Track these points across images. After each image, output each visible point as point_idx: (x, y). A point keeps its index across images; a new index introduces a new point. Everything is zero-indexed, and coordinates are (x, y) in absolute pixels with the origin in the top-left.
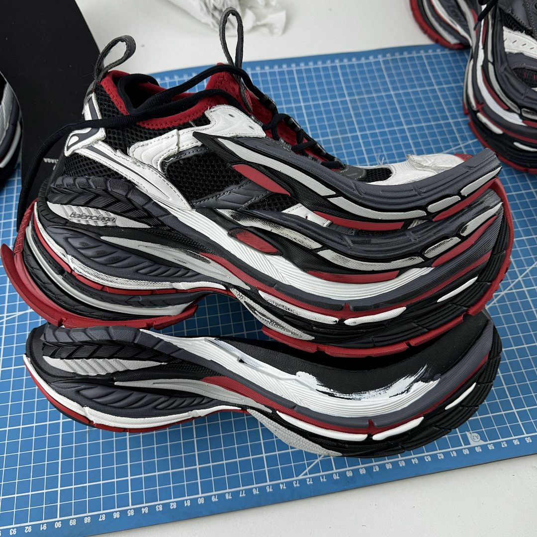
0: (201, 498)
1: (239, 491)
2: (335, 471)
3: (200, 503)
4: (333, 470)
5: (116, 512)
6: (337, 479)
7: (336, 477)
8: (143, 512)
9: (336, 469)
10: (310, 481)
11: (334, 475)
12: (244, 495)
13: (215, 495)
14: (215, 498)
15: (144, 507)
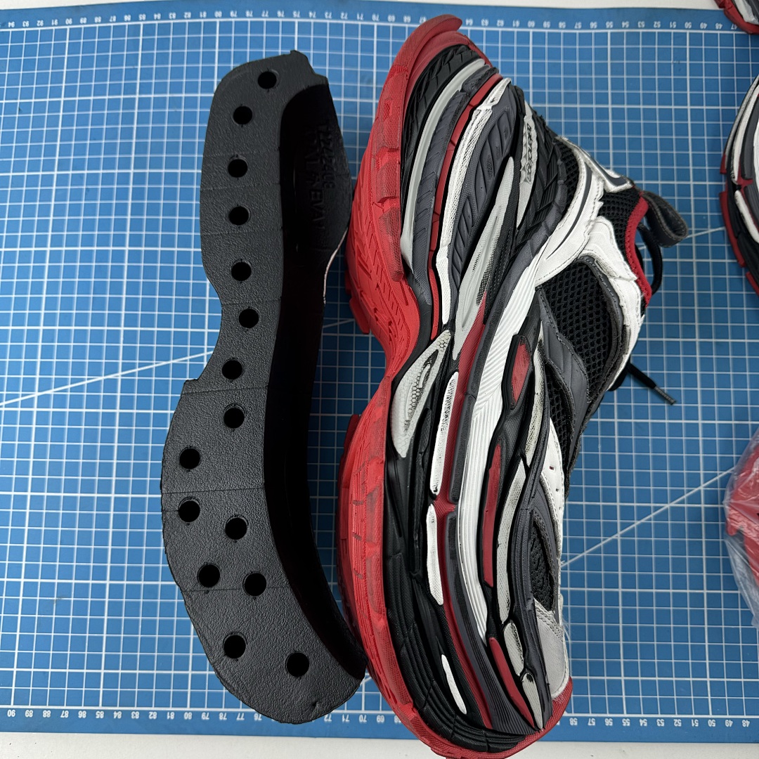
0: (188, 712)
1: (237, 713)
2: (363, 711)
3: (186, 718)
4: (361, 709)
5: (82, 710)
6: (363, 723)
7: (362, 720)
8: (115, 717)
9: (365, 709)
10: (328, 718)
11: (362, 716)
12: (242, 719)
13: (206, 712)
14: (206, 715)
15: (117, 711)
